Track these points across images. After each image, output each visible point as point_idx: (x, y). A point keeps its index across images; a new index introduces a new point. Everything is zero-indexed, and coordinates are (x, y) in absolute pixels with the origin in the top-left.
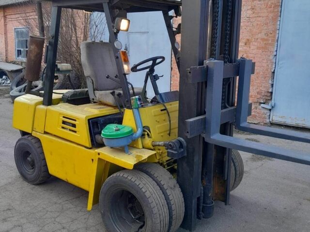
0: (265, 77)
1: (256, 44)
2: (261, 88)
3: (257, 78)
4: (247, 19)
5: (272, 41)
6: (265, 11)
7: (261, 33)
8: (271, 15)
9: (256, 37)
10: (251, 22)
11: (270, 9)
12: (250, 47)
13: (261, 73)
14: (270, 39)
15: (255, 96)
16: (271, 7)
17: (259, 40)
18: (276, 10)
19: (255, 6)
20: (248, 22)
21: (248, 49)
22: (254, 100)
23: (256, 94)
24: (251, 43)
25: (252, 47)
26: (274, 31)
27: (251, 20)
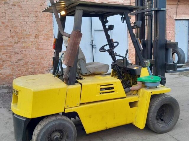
0: (51, 55)
1: (42, 37)
2: (49, 62)
3: (46, 56)
4: (34, 22)
5: (51, 35)
6: (44, 18)
7: (44, 30)
8: (48, 21)
9: (42, 33)
10: (37, 24)
11: (47, 18)
12: (39, 39)
13: (48, 53)
14: (50, 34)
15: (47, 66)
16: (47, 16)
17: (43, 35)
18: (50, 18)
19: (37, 15)
20: (35, 24)
21: (38, 40)
22: (46, 69)
23: (48, 66)
24: (39, 37)
25: (40, 39)
26: (51, 30)
27: (37, 23)
